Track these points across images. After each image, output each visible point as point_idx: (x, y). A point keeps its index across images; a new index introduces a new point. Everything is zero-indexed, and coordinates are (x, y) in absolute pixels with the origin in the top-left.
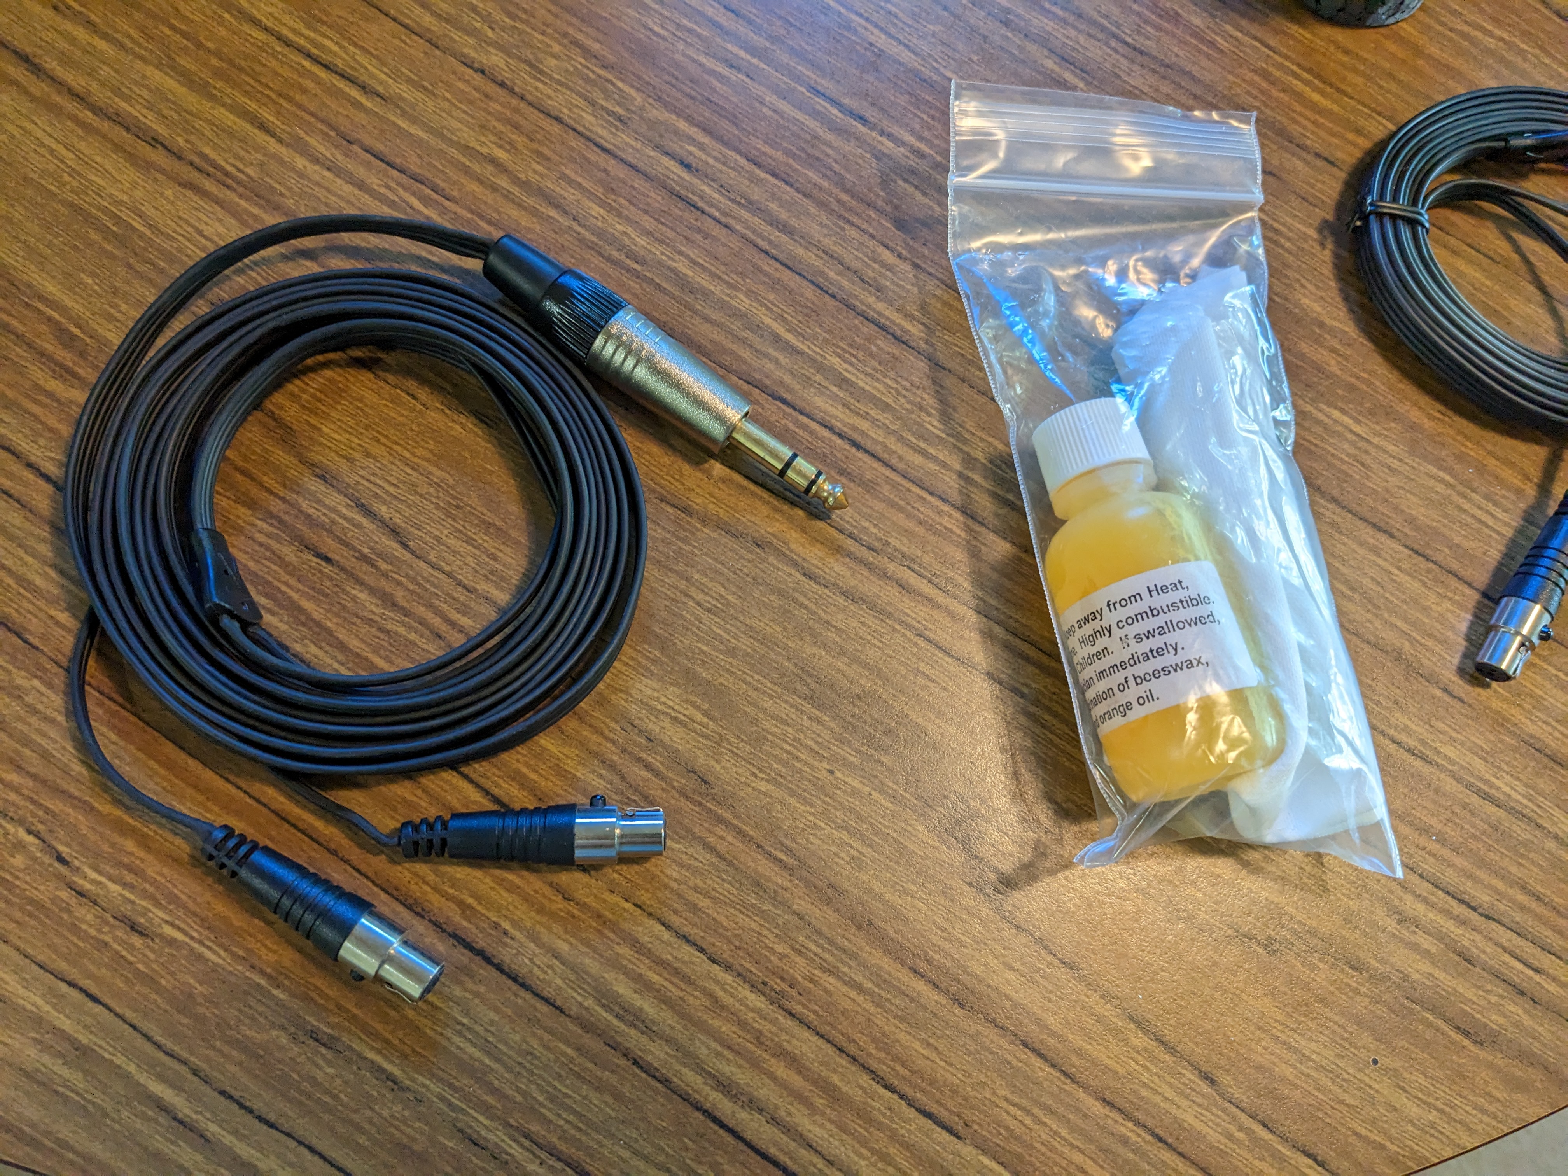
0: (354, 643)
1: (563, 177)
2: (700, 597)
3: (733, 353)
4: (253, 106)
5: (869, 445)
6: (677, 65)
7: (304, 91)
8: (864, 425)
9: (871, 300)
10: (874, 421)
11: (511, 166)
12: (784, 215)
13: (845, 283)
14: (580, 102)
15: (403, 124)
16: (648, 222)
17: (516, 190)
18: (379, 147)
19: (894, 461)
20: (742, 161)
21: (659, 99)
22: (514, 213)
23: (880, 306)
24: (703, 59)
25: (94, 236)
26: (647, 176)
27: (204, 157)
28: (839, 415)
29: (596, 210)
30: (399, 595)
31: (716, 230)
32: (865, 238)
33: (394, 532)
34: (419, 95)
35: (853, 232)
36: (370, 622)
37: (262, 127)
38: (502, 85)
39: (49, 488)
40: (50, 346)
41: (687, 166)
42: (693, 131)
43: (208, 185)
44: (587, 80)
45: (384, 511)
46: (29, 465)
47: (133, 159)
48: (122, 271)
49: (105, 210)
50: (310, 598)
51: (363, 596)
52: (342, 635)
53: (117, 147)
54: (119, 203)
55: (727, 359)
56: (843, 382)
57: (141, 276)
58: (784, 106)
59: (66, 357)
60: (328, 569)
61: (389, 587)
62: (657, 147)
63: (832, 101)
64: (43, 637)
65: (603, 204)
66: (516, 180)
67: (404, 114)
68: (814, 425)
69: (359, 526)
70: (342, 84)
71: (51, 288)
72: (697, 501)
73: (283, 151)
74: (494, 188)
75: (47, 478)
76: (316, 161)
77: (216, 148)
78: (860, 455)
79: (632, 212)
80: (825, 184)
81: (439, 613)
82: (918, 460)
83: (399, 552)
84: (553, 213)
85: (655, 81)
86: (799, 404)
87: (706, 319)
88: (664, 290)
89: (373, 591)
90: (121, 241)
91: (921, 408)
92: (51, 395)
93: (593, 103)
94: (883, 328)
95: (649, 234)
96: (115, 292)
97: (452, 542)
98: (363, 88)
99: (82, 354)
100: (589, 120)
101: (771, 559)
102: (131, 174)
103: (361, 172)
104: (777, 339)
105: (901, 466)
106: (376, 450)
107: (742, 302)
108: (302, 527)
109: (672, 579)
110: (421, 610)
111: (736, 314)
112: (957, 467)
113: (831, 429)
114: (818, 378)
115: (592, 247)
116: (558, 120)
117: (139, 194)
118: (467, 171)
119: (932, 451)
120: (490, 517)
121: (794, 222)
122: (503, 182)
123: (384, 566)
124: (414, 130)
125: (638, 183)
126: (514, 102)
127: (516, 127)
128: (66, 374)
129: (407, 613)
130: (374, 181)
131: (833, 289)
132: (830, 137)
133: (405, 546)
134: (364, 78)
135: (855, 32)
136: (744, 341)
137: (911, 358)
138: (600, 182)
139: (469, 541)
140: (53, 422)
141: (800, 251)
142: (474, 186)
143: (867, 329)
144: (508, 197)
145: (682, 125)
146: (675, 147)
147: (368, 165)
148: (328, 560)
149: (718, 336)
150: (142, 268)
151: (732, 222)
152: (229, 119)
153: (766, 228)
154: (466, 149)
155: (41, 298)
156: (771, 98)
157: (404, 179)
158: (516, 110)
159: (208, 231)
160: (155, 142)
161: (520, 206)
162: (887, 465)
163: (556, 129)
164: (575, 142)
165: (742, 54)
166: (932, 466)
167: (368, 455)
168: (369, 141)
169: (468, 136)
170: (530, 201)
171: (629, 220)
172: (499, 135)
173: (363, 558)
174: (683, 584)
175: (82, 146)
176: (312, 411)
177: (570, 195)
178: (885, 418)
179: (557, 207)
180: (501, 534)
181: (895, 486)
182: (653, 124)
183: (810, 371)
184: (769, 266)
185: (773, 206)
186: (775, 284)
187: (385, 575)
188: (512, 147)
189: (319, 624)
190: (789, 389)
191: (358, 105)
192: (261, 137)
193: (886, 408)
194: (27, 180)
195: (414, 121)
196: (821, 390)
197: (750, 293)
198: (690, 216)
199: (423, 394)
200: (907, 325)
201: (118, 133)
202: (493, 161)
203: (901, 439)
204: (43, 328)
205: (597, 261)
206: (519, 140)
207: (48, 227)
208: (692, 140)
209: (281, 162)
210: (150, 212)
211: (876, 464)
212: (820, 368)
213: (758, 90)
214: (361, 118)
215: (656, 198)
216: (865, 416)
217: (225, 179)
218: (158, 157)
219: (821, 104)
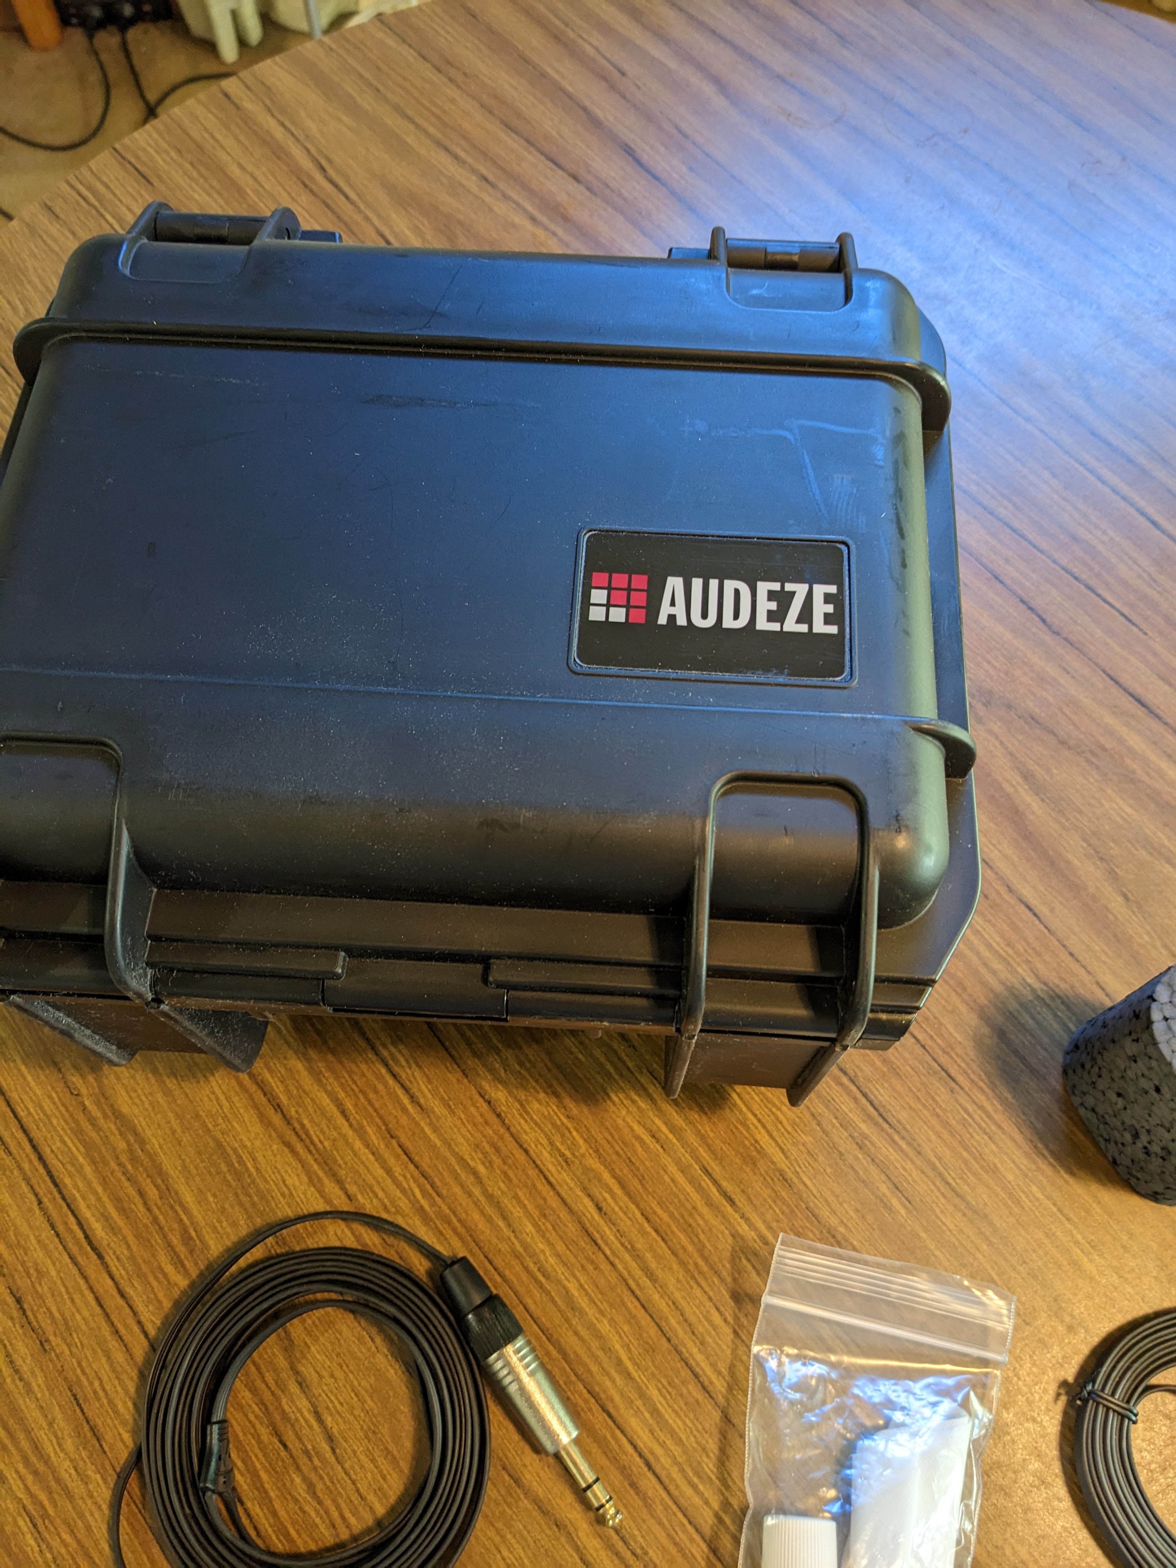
0: (282, 1513)
1: (516, 1197)
2: (505, 1553)
3: (586, 1365)
4: (342, 1095)
5: (658, 1469)
6: (617, 1129)
7: (376, 1092)
8: (659, 1451)
9: (695, 1351)
10: (667, 1449)
11: (485, 1180)
12: (653, 1264)
13: (680, 1332)
14: (544, 1141)
15: (427, 1130)
16: (560, 1247)
17: (482, 1199)
18: (408, 1145)
19: (671, 1488)
20: (638, 1215)
21: (597, 1151)
22: (476, 1216)
23: (700, 1357)
24: (636, 1127)
25: (224, 1168)
26: (571, 1211)
27: (303, 1126)
28: (644, 1439)
29: (530, 1228)
30: (319, 1487)
31: (605, 1266)
32: (705, 1299)
33: (330, 1439)
34: (445, 1112)
35: (697, 1292)
36: (296, 1501)
37: (343, 1113)
38: (499, 1116)
39: (145, 1343)
40: (175, 1240)
41: (600, 1209)
42: (612, 1182)
43: (299, 1147)
44: (554, 1125)
45: (329, 1421)
46: (139, 1322)
47: (261, 1116)
48: (231, 1197)
49: (235, 1150)
50: (267, 1471)
51: (298, 1480)
52: (277, 1505)
53: (256, 1107)
54: (245, 1147)
55: (580, 1370)
56: (655, 1412)
57: (241, 1204)
58: (681, 1179)
59: (181, 1249)
60: (283, 1453)
61: (314, 1479)
62: (584, 1189)
63: (715, 1182)
64: (111, 1447)
65: (536, 1225)
66: (485, 1193)
67: (431, 1124)
68: (624, 1440)
69: (311, 1427)
70: (400, 1092)
71: (189, 1198)
72: (528, 1477)
73: (350, 1133)
74: (470, 1194)
75: (146, 1335)
76: (367, 1146)
77: (312, 1121)
78: (649, 1475)
79: (553, 1236)
80: (690, 1248)
81: (338, 1508)
82: (689, 1492)
83: (329, 1455)
84: (501, 1223)
85: (599, 1137)
86: (620, 1420)
87: (576, 1333)
88: (555, 1303)
89: (305, 1479)
90: (238, 1176)
91: (704, 1449)
92: (165, 1275)
93: (552, 1144)
94: (696, 1376)
95: (558, 1256)
96: (223, 1210)
97: (362, 1457)
98: (412, 1098)
99: (191, 1252)
100: (546, 1158)
101: (563, 1539)
102: (256, 1128)
103: (392, 1162)
104: (619, 1362)
105: (675, 1493)
106: (339, 1374)
107: (604, 1327)
108: (277, 1417)
109: (491, 1533)
110: (328, 1502)
111: (599, 1336)
112: (716, 1506)
113: (635, 1447)
114: (639, 1403)
115: (518, 1256)
116: (526, 1151)
117: (258, 1143)
118: (456, 1177)
119: (701, 1487)
120: (391, 1446)
121: (659, 1273)
122: (477, 1191)
123: (317, 1462)
124: (433, 1136)
125: (563, 1214)
126: (502, 1131)
127: (498, 1150)
128: (178, 1263)
129: (320, 1502)
130: (397, 1170)
131: (670, 1334)
132: (705, 1210)
133: (334, 1451)
134: (414, 1090)
135: (748, 1129)
136: (596, 1359)
137: (708, 1406)
138: (538, 1207)
139: (373, 1460)
140: (161, 1295)
141: (656, 1297)
142: (457, 1190)
143: (685, 1373)
144: (476, 1204)
145: (606, 1176)
146: (595, 1191)
147: (397, 1157)
148: (285, 1446)
149: (581, 1351)
150: (244, 1199)
151: (617, 1261)
152: (326, 1101)
153: (638, 1273)
154: (461, 1160)
155: (181, 1205)
156: (673, 1169)
157: (416, 1174)
158: (501, 1137)
159: (289, 1182)
160: (278, 1108)
161: (482, 1212)
162: (665, 1488)
163: (521, 1157)
164: (532, 1172)
165: (664, 1128)
166: (697, 1500)
167: (332, 1376)
168: (403, 1139)
169: (465, 1150)
170: (489, 1210)
171: (549, 1243)
172: (485, 1154)
173: (306, 1452)
174: (497, 1539)
175: (236, 1099)
176: (309, 1333)
177: (516, 1212)
178: (677, 1450)
179: (505, 1218)
180: (394, 1461)
181: (666, 1508)
182: (587, 1170)
183: (634, 1395)
184: (632, 1304)
185: (648, 1256)
186: (632, 1319)
187: (315, 1468)
188: (490, 1165)
189: (266, 1492)
190: (616, 1407)
191: (404, 1110)
192: (340, 1121)
193: (679, 1442)
194: (197, 1116)
195: (435, 1130)
196: (637, 1412)
197: (612, 1321)
198: (590, 1249)
199: (378, 1340)
200: (714, 1378)
201: (259, 1096)
202: (475, 1173)
203: (682, 1471)
204: (176, 1226)
205: (518, 1268)
206: (497, 1161)
207: (199, 1153)
208: (610, 1191)
209: (347, 1142)
210: (260, 1158)
211: (659, 1487)
212: (642, 1395)
213: (666, 1160)
214: (404, 1120)
215: (572, 1229)
216: (663, 1445)
217: (309, 1144)
218: (277, 1119)
219: (706, 1182)
